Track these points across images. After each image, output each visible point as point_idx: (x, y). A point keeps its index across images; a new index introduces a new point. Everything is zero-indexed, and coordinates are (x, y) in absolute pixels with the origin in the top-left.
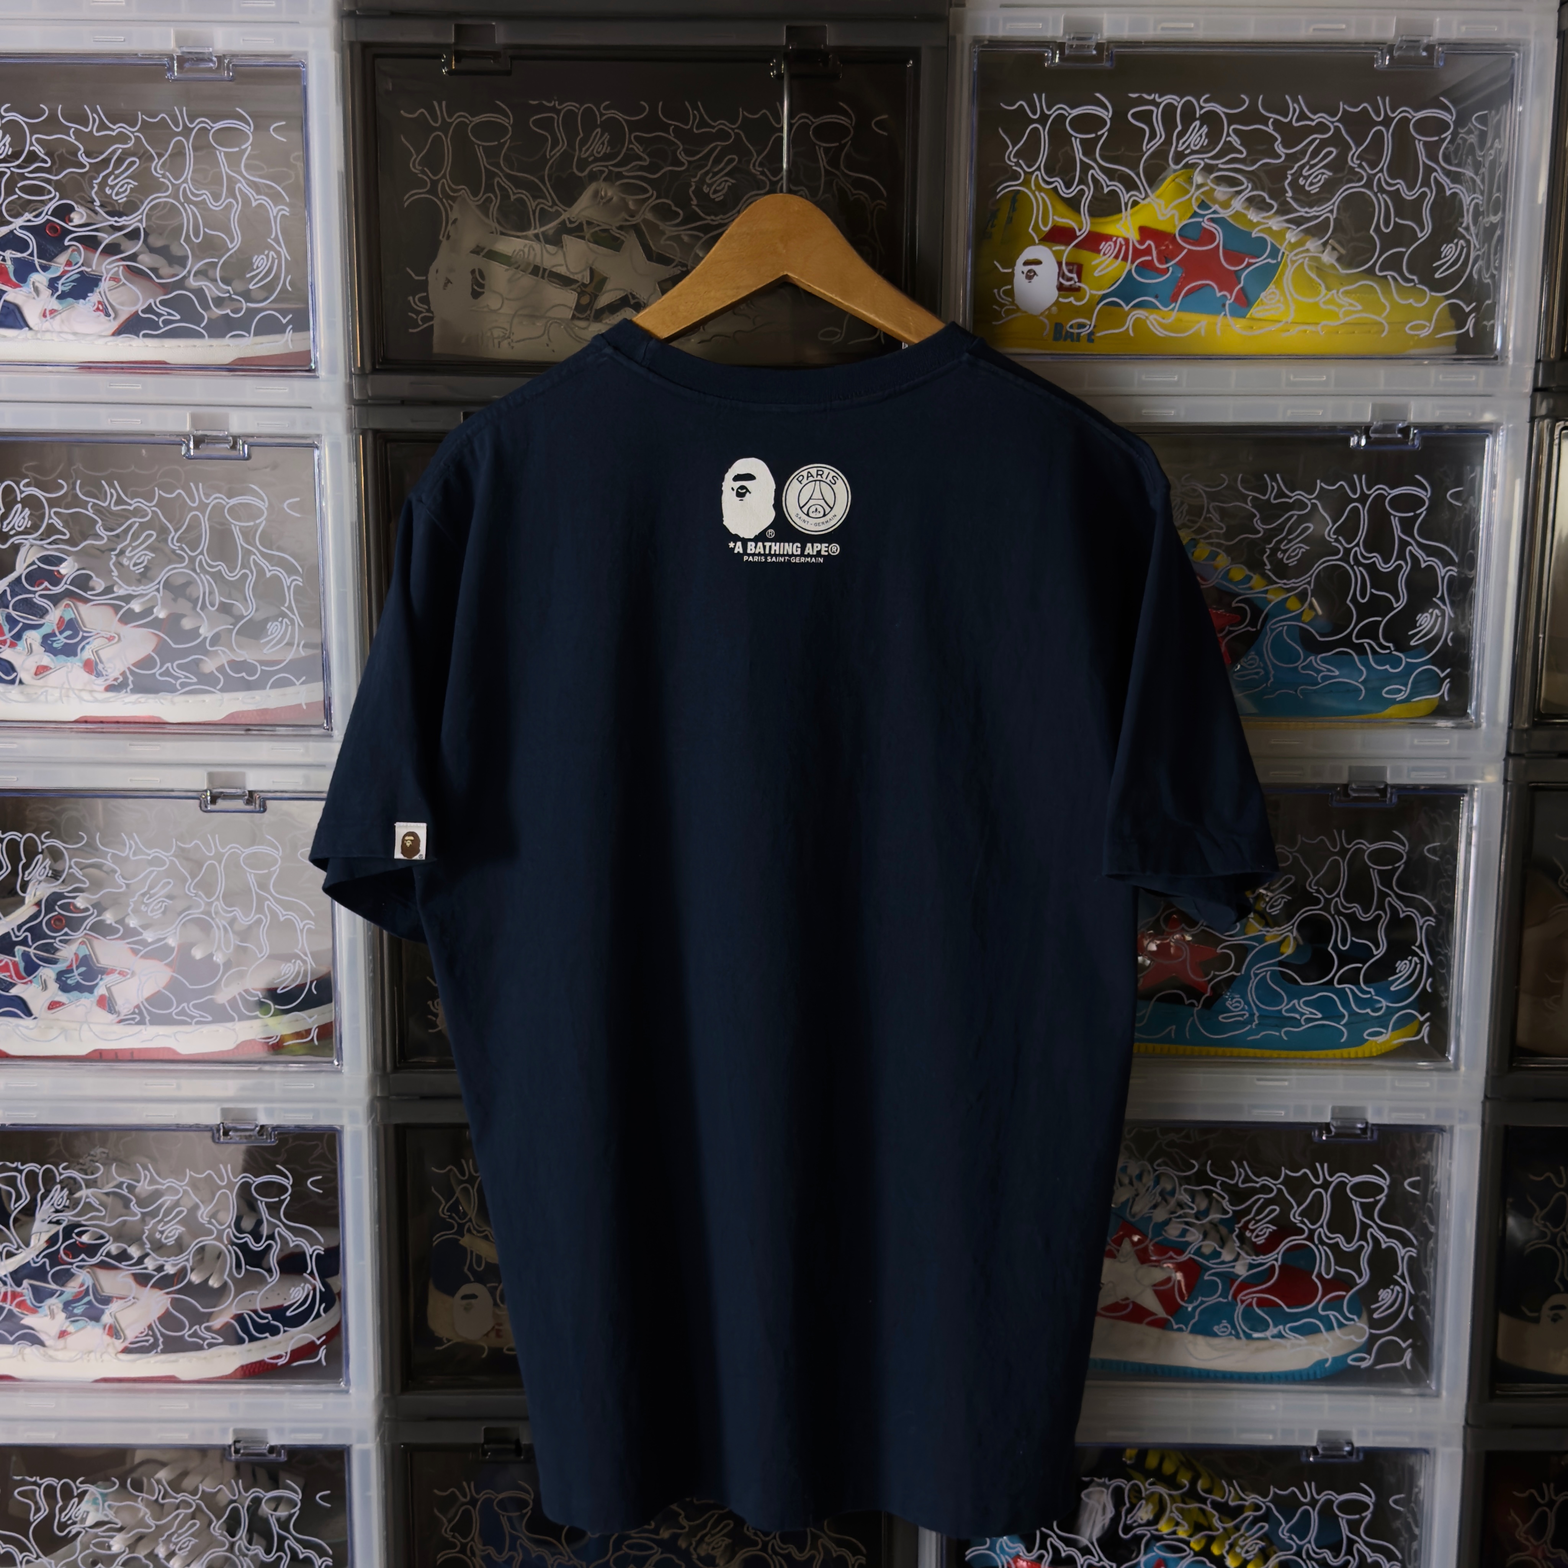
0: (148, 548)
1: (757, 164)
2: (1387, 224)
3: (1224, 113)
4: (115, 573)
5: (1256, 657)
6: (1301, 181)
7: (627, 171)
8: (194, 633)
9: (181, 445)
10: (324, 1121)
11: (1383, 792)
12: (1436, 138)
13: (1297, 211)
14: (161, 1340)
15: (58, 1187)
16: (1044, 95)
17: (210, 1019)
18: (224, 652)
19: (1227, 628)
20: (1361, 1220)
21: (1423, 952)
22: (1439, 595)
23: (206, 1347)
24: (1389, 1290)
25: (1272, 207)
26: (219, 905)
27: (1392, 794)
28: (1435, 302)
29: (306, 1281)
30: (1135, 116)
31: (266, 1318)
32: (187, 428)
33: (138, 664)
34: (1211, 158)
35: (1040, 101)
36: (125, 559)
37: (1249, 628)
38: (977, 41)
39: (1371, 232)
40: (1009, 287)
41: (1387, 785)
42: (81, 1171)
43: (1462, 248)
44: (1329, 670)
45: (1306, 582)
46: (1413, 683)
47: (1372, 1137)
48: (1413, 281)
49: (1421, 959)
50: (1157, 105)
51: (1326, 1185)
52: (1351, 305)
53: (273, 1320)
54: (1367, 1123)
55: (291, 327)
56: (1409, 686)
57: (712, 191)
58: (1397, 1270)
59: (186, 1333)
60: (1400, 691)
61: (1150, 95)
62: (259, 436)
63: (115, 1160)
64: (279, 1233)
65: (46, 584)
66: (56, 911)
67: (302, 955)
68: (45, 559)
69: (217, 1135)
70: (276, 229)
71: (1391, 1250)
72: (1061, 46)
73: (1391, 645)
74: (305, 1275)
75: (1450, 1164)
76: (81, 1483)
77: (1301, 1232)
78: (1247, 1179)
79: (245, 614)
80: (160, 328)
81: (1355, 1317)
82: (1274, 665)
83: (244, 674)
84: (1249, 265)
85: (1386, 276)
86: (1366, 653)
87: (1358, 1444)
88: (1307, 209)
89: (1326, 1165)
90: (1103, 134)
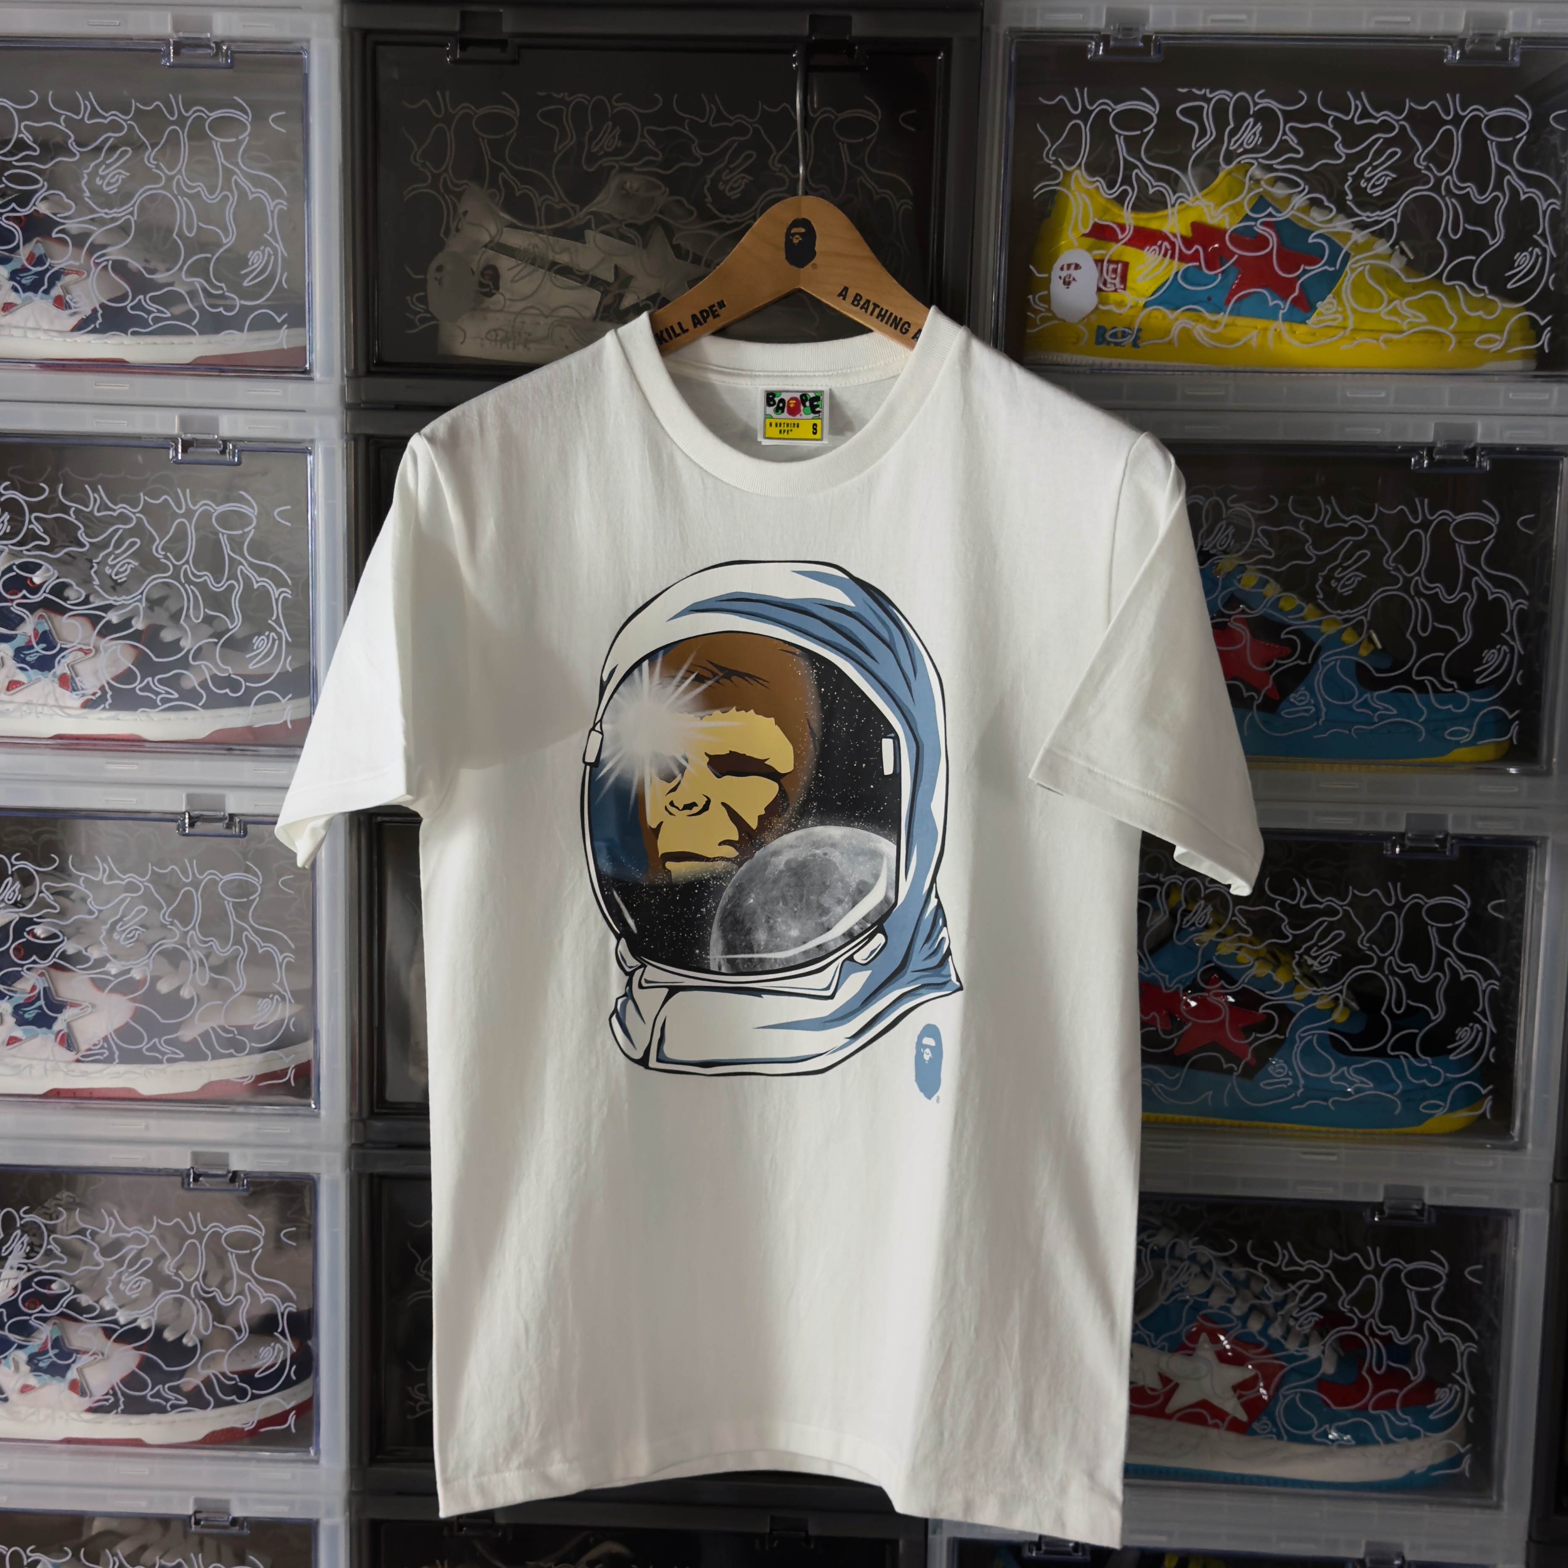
0: (131, 556)
1: (777, 158)
2: (1455, 230)
3: (1280, 109)
4: (96, 582)
5: (1307, 693)
6: (1363, 184)
7: (639, 167)
8: (175, 646)
9: (169, 449)
10: (299, 1169)
11: (1442, 842)
12: (1510, 139)
13: (1358, 215)
14: (122, 1399)
15: (19, 1232)
16: (1086, 89)
17: (182, 1056)
18: (206, 666)
19: (1275, 661)
20: (1417, 1312)
21: (1486, 1019)
22: (1507, 630)
23: (169, 1409)
24: (1447, 1390)
25: (1331, 210)
26: (195, 934)
27: (1452, 845)
28: (1507, 313)
29: (278, 1341)
30: (1184, 112)
31: (233, 1379)
32: (175, 430)
33: (117, 679)
34: (1263, 158)
35: (1082, 95)
36: (107, 568)
37: (1299, 662)
38: (1014, 32)
39: (1438, 238)
40: (1045, 293)
41: (1447, 835)
42: (43, 1215)
43: (1538, 256)
44: (1386, 709)
45: (1362, 612)
46: (1481, 725)
47: (1429, 1218)
48: (1483, 291)
49: (1484, 1026)
50: (1208, 101)
51: (1378, 1272)
52: (1415, 316)
53: (241, 1381)
54: (1424, 1204)
55: (286, 326)
56: (1474, 729)
57: (728, 187)
58: (1456, 1368)
59: (148, 1393)
60: (1465, 733)
61: (1201, 90)
62: (250, 440)
63: (80, 1205)
64: (249, 1287)
65: (24, 592)
66: (24, 937)
67: (281, 990)
68: (23, 567)
69: (186, 1180)
70: (273, 223)
71: (1450, 1344)
72: (1106, 39)
73: (1454, 683)
74: (276, 1334)
75: (1516, 1252)
76: (32, 1551)
77: (1351, 1322)
78: (1292, 1263)
79: (231, 627)
80: (150, 326)
81: (1409, 1418)
82: (1327, 703)
83: (227, 690)
84: (1305, 272)
85: (1454, 285)
86: (1427, 692)
87: (1409, 1557)
88: (1368, 214)
89: (1378, 1250)
90: (1148, 132)
